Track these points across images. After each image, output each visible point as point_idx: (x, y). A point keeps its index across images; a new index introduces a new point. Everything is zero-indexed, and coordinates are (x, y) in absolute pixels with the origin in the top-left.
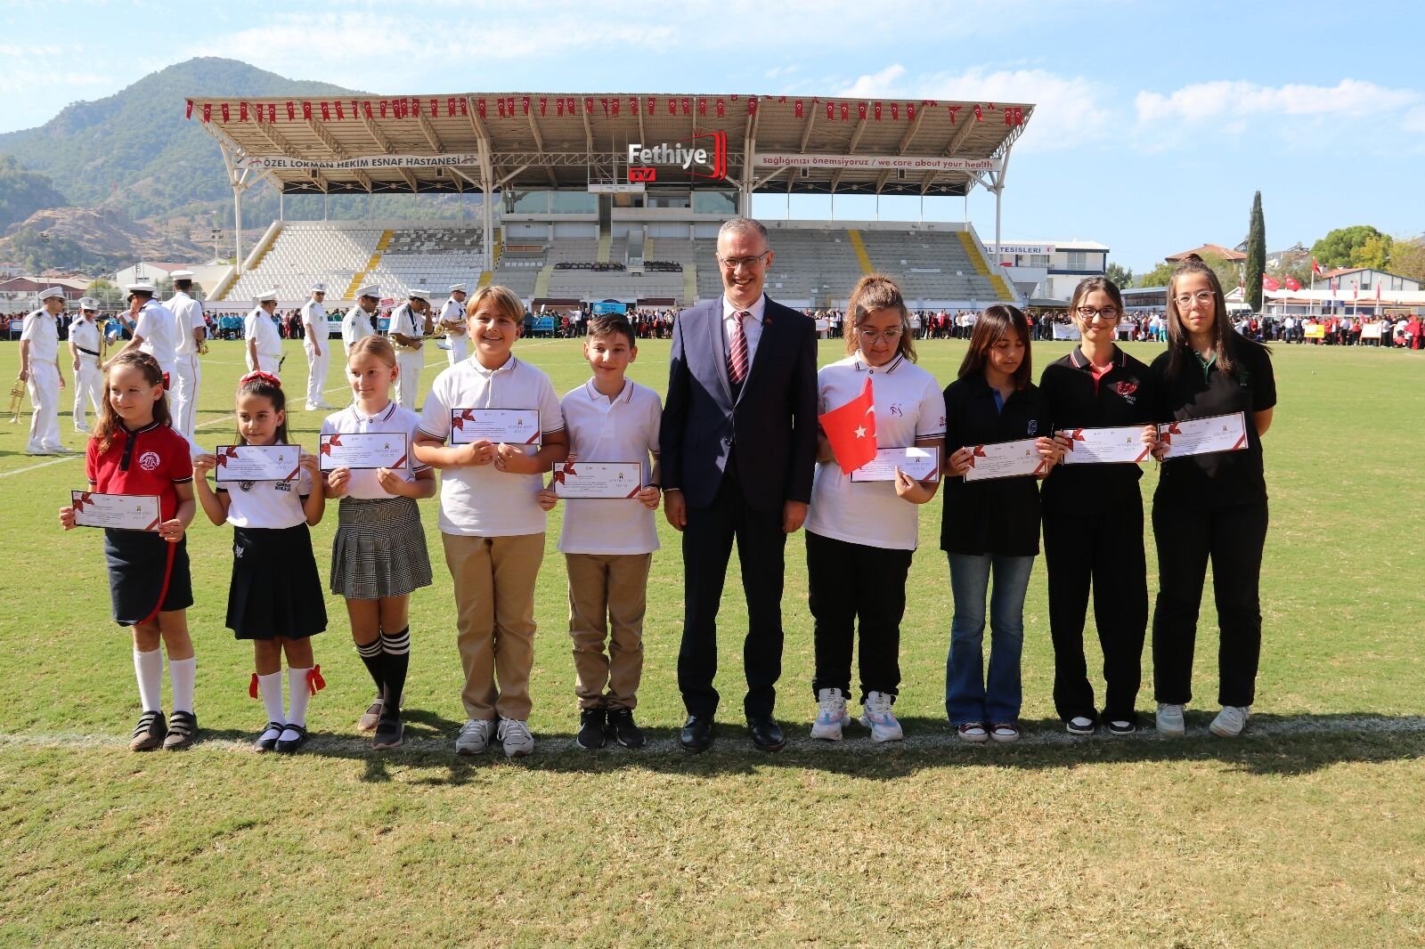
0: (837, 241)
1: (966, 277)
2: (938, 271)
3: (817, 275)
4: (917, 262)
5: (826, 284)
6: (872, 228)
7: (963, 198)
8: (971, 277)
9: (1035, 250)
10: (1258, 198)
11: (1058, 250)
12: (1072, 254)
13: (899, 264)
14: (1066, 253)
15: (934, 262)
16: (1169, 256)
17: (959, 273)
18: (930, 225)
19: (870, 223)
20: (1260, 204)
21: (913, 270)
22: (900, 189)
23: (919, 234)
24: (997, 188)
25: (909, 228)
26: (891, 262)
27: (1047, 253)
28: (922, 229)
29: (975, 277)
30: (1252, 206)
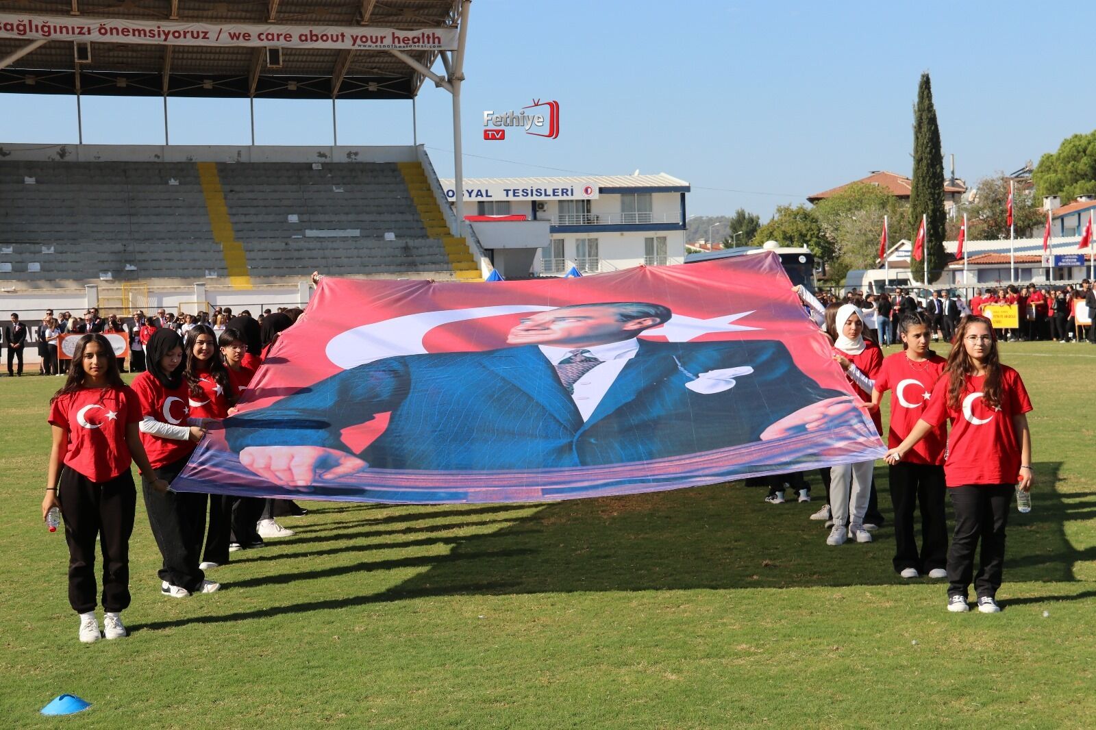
0: (173, 182)
1: (401, 243)
2: (357, 233)
3: (118, 246)
4: (321, 217)
5: (131, 262)
6: (244, 159)
7: (410, 101)
8: (411, 243)
9: (564, 192)
10: (926, 84)
11: (601, 190)
12: (628, 198)
13: (286, 221)
14: (618, 196)
15: (352, 217)
16: (813, 195)
17: (390, 236)
18: (352, 152)
19: (239, 150)
20: (929, 97)
21: (309, 233)
22: (292, 87)
23: (329, 167)
24: (452, 80)
25: (313, 158)
26: (271, 218)
27: (585, 197)
28: (336, 160)
29: (418, 242)
30: (916, 100)
